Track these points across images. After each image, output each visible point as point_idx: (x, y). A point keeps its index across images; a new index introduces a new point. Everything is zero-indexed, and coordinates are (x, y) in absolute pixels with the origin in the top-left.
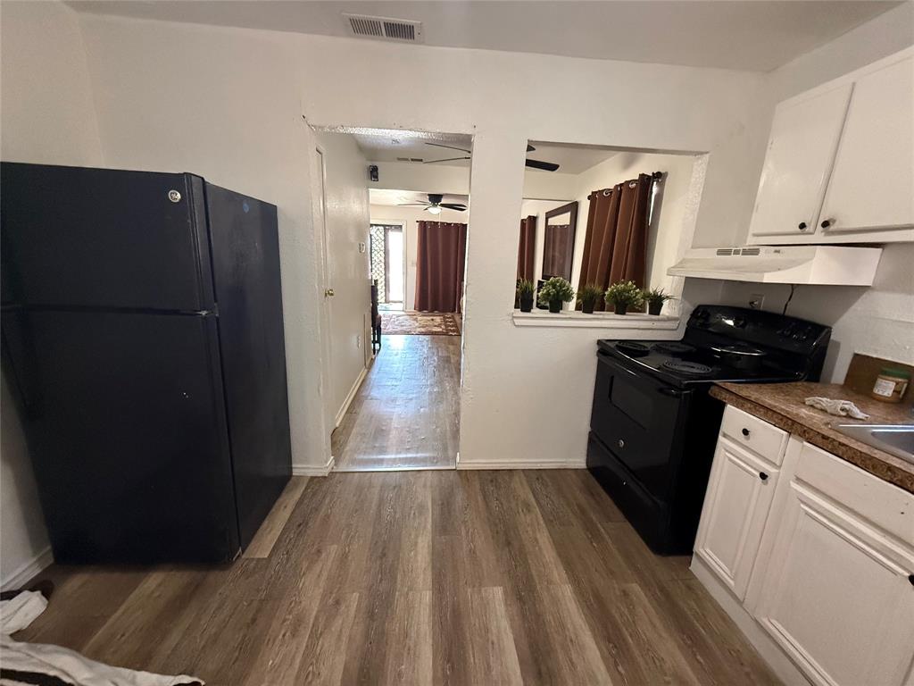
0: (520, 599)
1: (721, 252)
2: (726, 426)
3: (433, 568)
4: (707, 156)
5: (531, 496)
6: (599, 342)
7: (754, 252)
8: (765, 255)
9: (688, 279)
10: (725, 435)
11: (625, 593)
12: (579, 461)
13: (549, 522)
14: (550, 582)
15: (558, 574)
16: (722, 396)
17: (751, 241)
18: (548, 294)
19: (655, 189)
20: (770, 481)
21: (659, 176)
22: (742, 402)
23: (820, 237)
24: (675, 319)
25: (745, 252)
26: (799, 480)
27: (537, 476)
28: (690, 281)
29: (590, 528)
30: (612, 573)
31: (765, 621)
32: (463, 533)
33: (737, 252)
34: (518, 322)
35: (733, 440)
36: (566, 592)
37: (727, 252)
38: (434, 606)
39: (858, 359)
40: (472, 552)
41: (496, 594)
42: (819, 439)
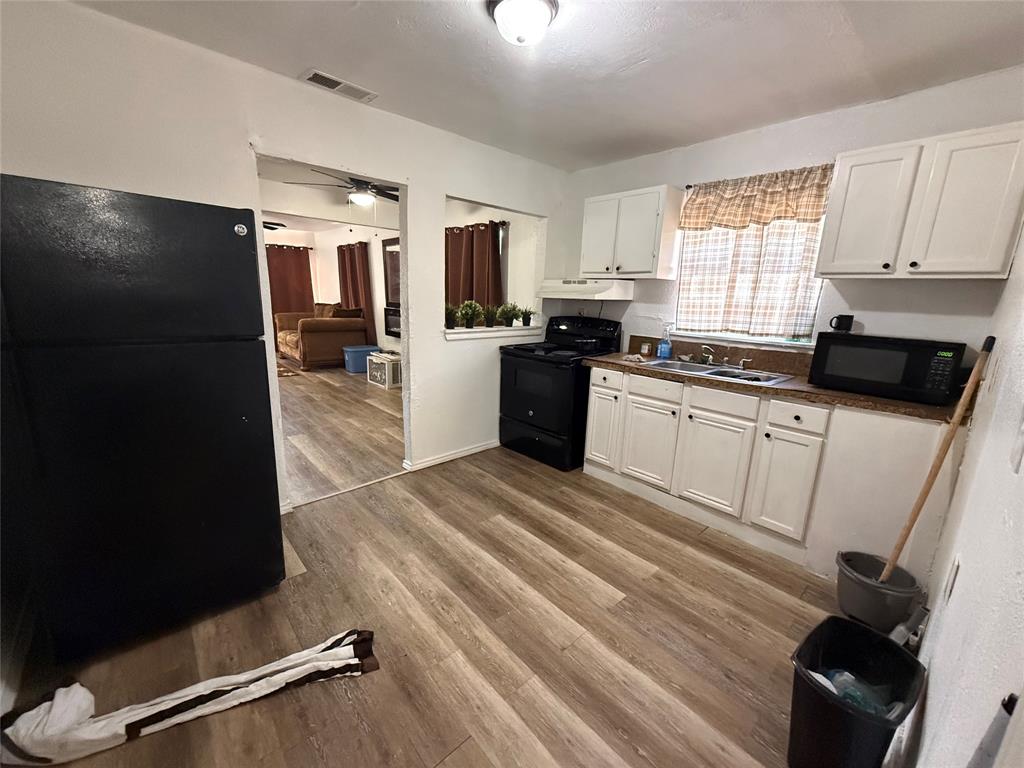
0: (514, 515)
1: (564, 282)
2: (593, 380)
3: (449, 523)
4: (546, 219)
5: (478, 470)
6: (501, 348)
7: (585, 282)
8: (590, 284)
9: (544, 299)
10: (593, 385)
11: (562, 492)
12: (496, 442)
13: (501, 478)
14: (523, 502)
15: (524, 497)
16: (589, 363)
17: (582, 276)
18: (467, 314)
19: (501, 233)
20: (619, 399)
21: (503, 224)
22: (600, 364)
23: (614, 275)
24: (540, 328)
25: (579, 282)
26: (630, 393)
27: (471, 458)
28: (546, 300)
29: (524, 472)
30: (550, 487)
31: (626, 471)
32: (452, 501)
33: (574, 282)
34: (448, 337)
35: (598, 386)
36: (535, 502)
37: (569, 282)
38: (469, 538)
39: (633, 338)
40: (467, 508)
41: (500, 518)
42: (636, 371)
